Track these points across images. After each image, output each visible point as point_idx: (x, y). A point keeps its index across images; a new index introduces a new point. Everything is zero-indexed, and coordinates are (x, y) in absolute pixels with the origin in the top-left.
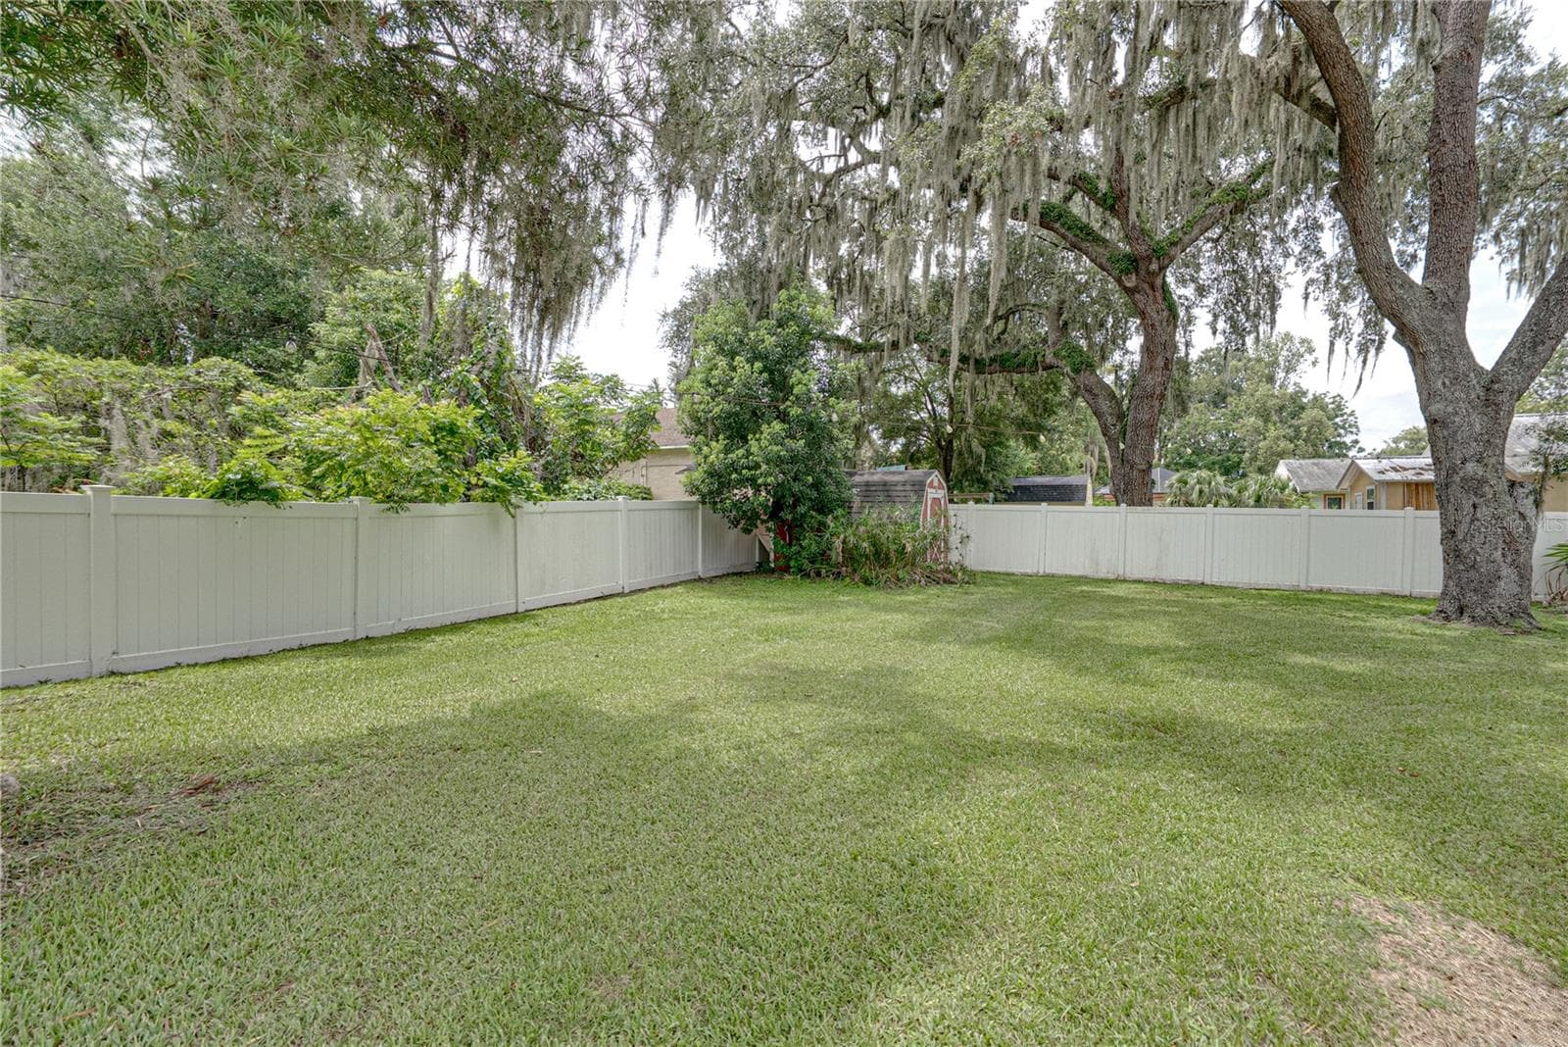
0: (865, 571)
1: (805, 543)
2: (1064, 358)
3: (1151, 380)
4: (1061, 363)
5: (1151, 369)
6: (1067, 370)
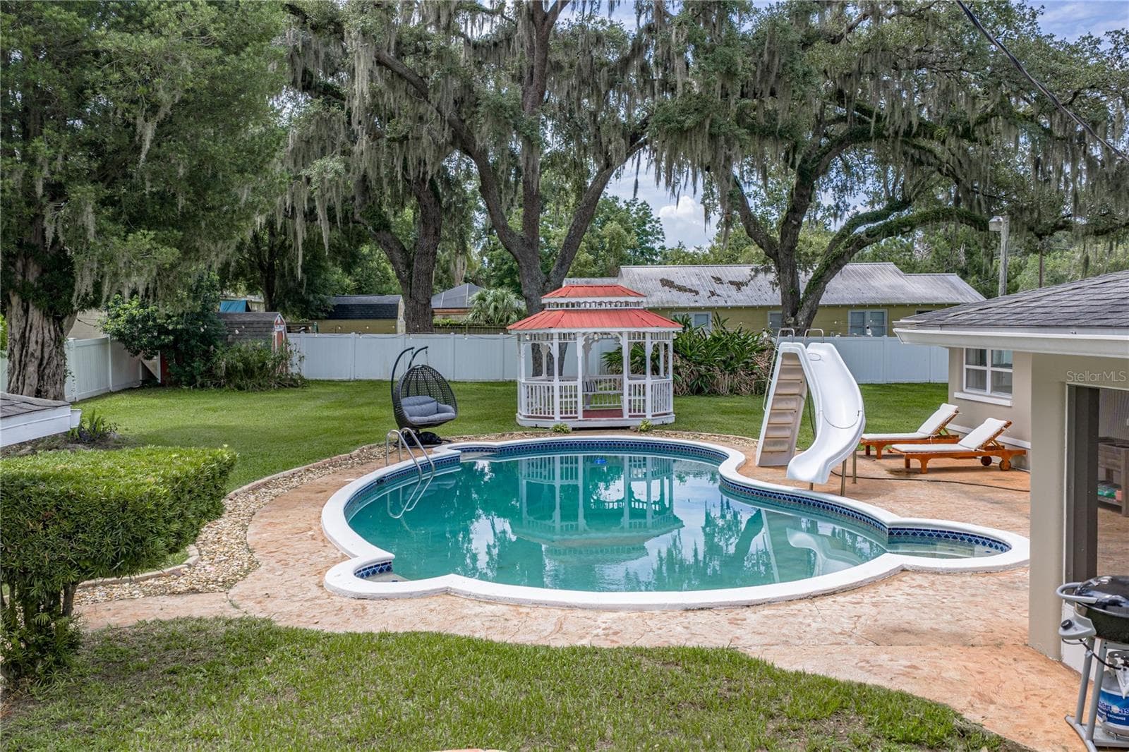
0: (238, 380)
1: (195, 365)
2: (367, 218)
3: (426, 243)
4: (366, 222)
5: (426, 235)
6: (370, 228)
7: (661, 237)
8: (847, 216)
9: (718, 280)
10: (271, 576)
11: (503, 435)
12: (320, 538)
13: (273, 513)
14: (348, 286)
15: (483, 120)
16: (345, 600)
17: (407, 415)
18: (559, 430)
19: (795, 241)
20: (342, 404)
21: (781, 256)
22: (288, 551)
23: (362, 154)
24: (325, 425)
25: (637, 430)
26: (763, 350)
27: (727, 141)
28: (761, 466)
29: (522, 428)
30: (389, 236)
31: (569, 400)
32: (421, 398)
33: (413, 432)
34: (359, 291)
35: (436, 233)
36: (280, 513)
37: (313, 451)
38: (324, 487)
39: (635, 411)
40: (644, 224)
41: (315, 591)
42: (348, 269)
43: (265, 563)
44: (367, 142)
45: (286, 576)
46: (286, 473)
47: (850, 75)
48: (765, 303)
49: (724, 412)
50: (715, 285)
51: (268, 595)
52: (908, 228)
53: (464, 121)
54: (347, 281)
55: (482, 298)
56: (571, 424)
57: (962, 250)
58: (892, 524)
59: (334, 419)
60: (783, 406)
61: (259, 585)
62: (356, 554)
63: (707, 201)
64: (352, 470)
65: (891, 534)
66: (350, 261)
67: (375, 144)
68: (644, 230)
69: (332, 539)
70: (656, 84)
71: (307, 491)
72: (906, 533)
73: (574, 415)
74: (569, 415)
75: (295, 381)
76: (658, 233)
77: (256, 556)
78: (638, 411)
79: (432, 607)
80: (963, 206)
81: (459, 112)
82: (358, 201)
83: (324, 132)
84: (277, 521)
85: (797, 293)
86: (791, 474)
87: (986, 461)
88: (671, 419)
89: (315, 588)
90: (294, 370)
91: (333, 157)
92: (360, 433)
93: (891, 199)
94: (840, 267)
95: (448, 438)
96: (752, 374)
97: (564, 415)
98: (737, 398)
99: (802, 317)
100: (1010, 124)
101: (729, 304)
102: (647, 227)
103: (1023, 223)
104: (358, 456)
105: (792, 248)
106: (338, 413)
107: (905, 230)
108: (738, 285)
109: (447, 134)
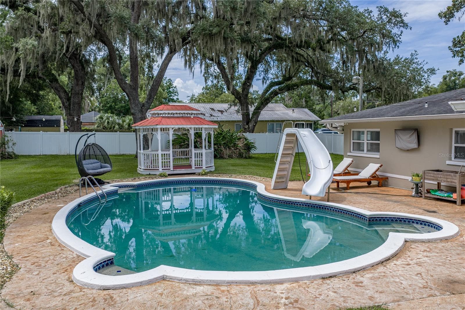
2: (46, 76)
3: (77, 89)
4: (45, 78)
5: (77, 85)
6: (47, 81)
7: (177, 94)
8: (268, 82)
9: (213, 109)
10: (30, 276)
11: (135, 179)
12: (57, 244)
13: (18, 229)
14: (33, 111)
15: (113, 24)
16: (94, 291)
17: (86, 169)
18: (161, 176)
19: (248, 92)
20: (40, 166)
21: (242, 98)
22: (38, 256)
23: (47, 38)
24: (34, 176)
25: (199, 174)
26: (240, 139)
27: (231, 41)
28: (274, 189)
29: (142, 175)
30: (58, 85)
31: (166, 160)
32: (92, 161)
33: (93, 178)
34: (39, 113)
35: (82, 84)
36: (23, 229)
37: (32, 190)
38: (46, 211)
39: (197, 165)
40: (170, 88)
41: (68, 287)
42: (34, 102)
43: (23, 265)
44: (50, 32)
45: (42, 275)
46: (20, 203)
47: (275, 18)
48: (234, 120)
49: (233, 165)
50: (212, 112)
51: (33, 293)
52: (296, 87)
53: (101, 25)
54: (33, 109)
55: (101, 118)
56: (168, 172)
57: (304, 100)
58: (370, 215)
59: (39, 173)
60: (285, 160)
61: (23, 284)
62: (88, 255)
63: (205, 75)
64: (59, 200)
65: (369, 220)
66: (35, 99)
67: (54, 33)
68: (170, 91)
69: (66, 244)
70: (192, 15)
71: (36, 213)
72: (376, 220)
73: (168, 168)
74: (166, 168)
75: (11, 155)
76: (175, 92)
77: (15, 260)
78: (199, 165)
79: (160, 291)
80: (315, 79)
81: (98, 21)
82: (40, 67)
83: (26, 26)
84: (23, 234)
85: (248, 115)
86: (304, 192)
87: (369, 183)
88: (213, 169)
89: (67, 284)
90: (10, 150)
91: (32, 38)
92: (56, 180)
93: (284, 76)
94: (267, 104)
95: (107, 181)
96: (237, 149)
97: (164, 168)
98: (232, 160)
99: (251, 125)
100: (340, 43)
101: (219, 120)
102: (171, 89)
103: (338, 87)
104: (60, 192)
105: (247, 95)
106: (39, 170)
107: (295, 88)
108: (222, 112)
109: (92, 31)
